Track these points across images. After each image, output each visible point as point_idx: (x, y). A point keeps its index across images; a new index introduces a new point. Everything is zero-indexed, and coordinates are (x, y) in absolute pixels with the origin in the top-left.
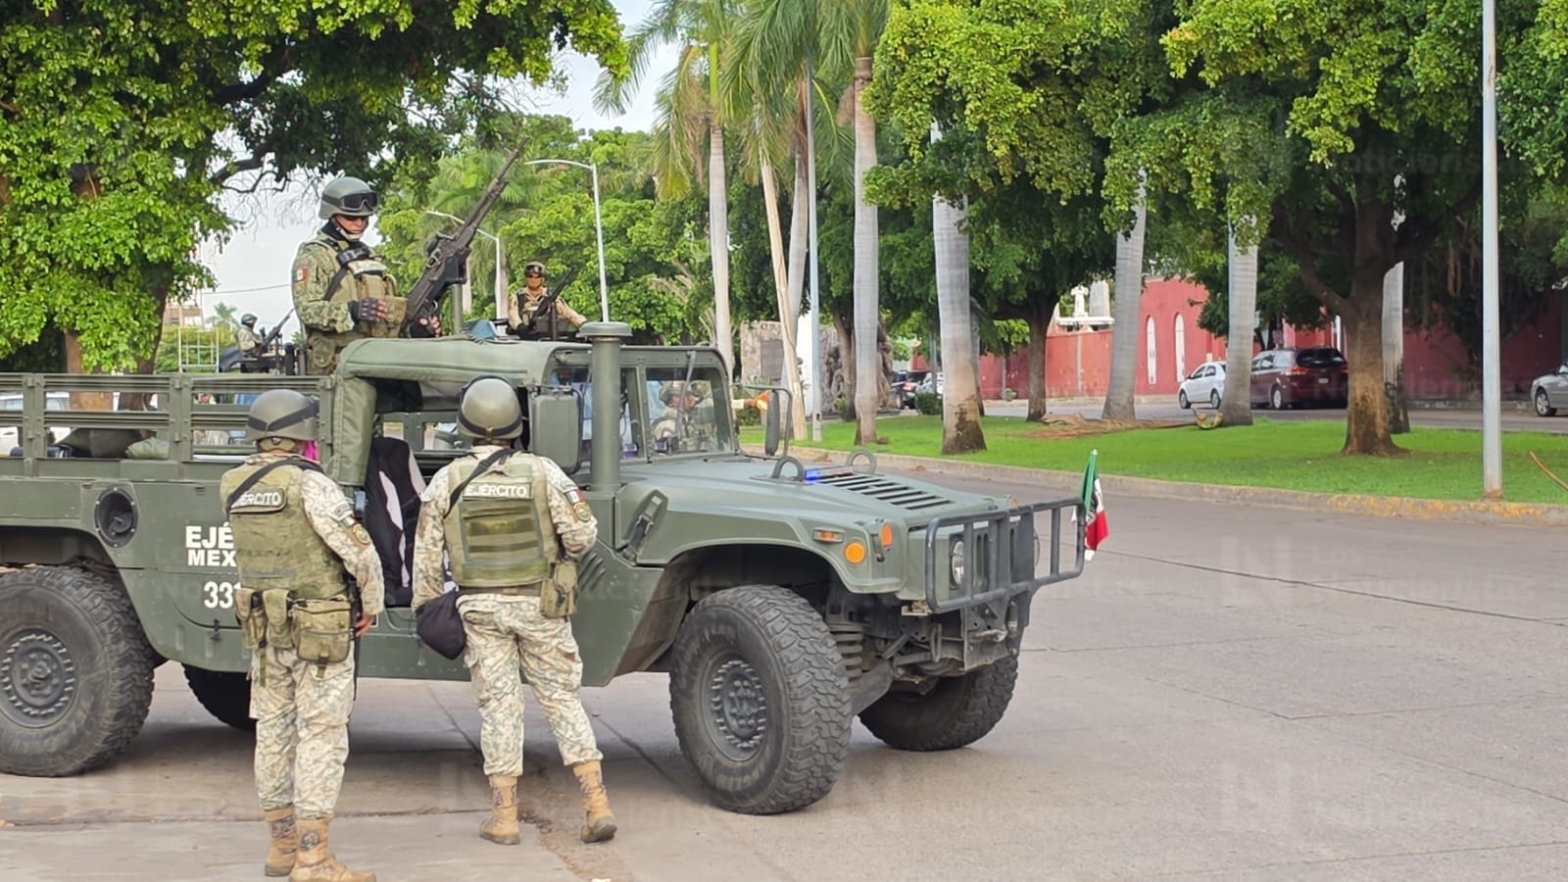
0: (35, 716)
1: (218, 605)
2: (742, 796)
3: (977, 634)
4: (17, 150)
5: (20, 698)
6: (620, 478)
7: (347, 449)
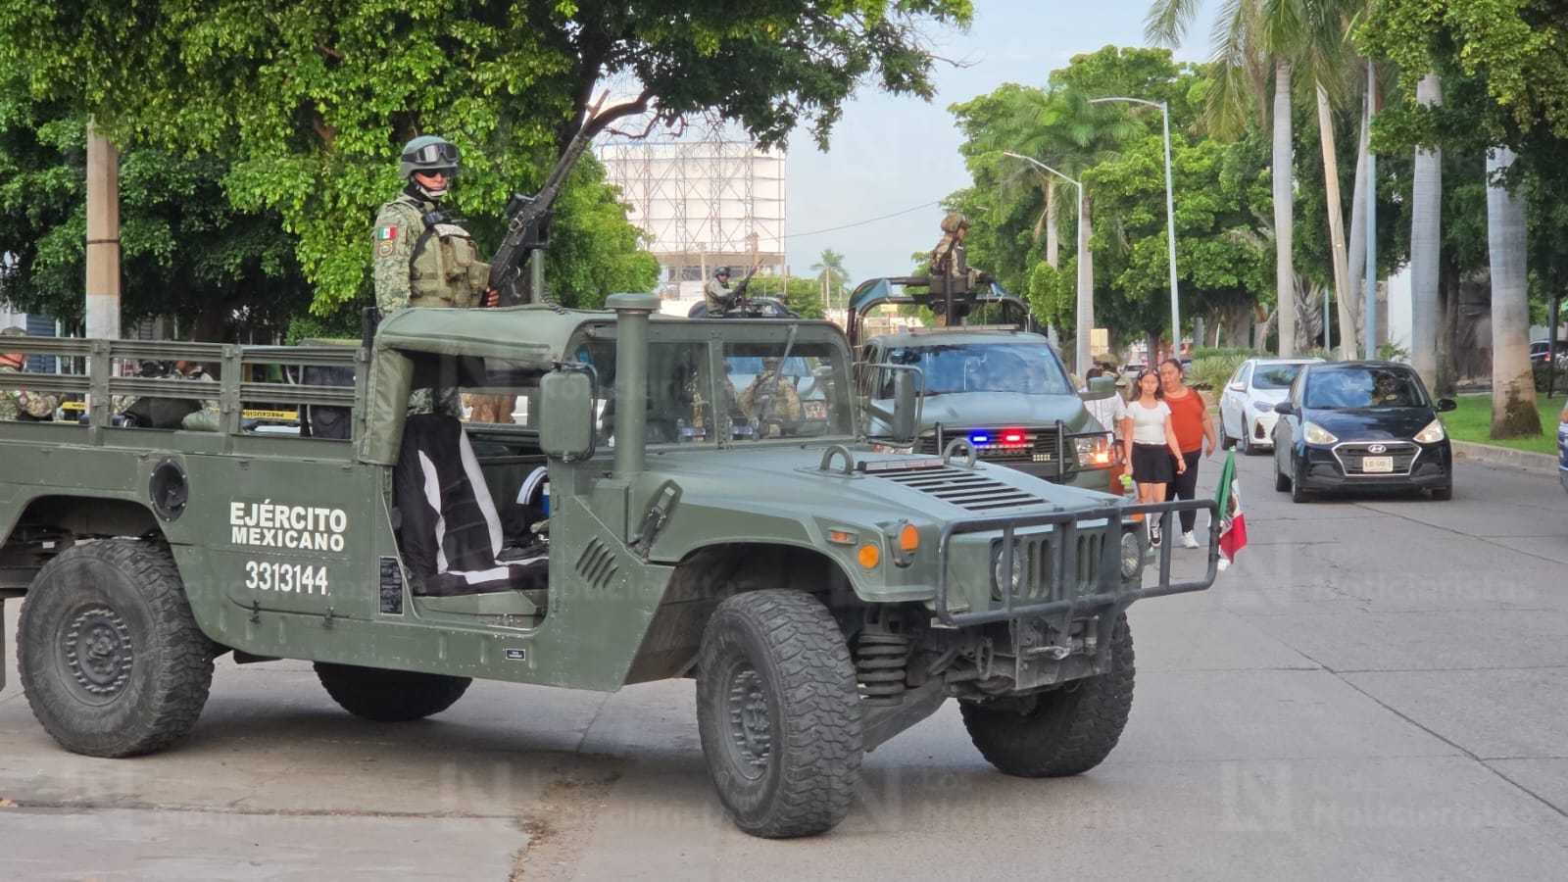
0: (97, 693)
1: (258, 587)
2: (751, 816)
3: (1030, 651)
4: (335, 99)
5: (84, 675)
7: (379, 426)
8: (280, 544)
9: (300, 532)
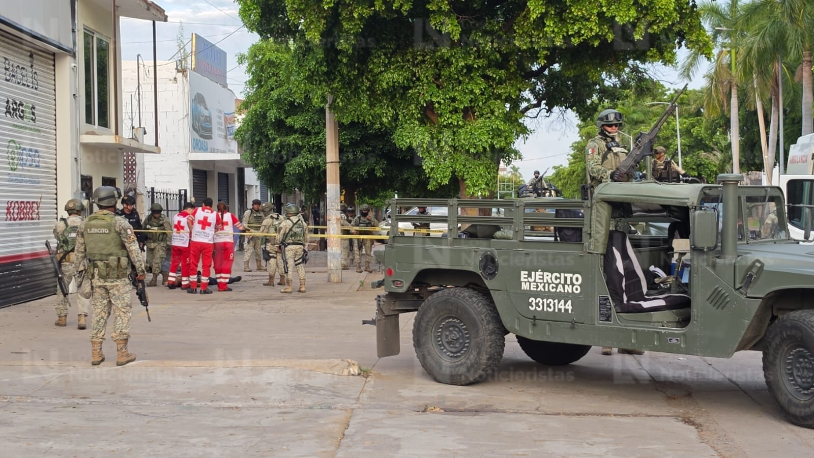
0: (452, 356)
1: (536, 309)
2: (804, 418)
4: (441, 101)
5: (445, 348)
6: (737, 252)
7: (598, 236)
8: (547, 290)
9: (557, 285)
